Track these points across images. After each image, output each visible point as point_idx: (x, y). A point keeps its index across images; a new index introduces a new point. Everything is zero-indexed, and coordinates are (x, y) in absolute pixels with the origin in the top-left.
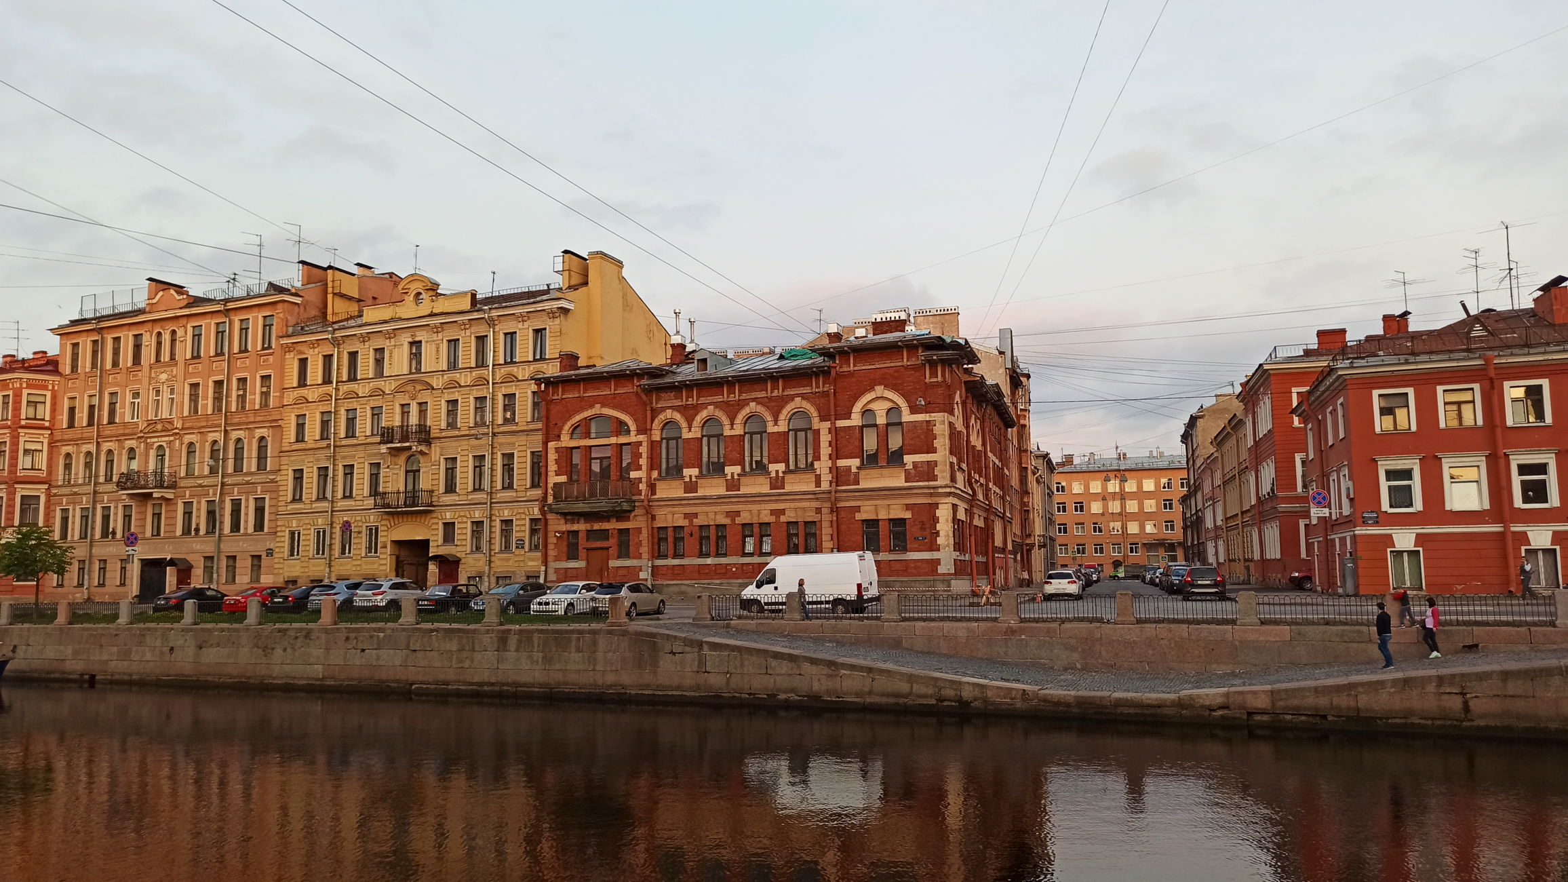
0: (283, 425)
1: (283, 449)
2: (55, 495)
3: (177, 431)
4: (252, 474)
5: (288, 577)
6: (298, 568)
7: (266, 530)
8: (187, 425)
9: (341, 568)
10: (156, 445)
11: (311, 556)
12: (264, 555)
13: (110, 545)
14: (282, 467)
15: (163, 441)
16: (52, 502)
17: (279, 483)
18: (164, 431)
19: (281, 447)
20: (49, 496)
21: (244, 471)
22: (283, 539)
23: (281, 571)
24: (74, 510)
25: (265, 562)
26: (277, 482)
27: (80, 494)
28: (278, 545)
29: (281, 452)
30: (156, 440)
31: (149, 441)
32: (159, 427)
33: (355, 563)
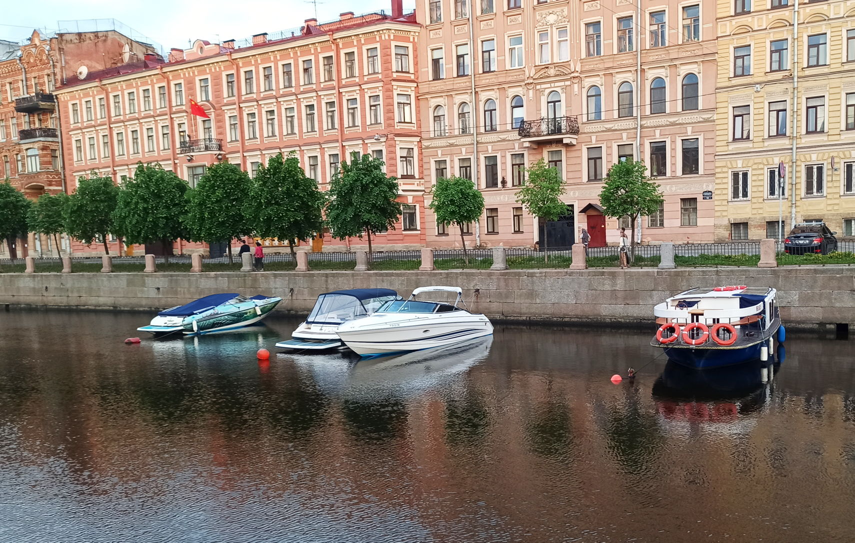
0: (718, 60)
1: (719, 85)
2: (427, 148)
3: (576, 74)
4: (677, 114)
5: (735, 219)
6: (748, 210)
7: (701, 170)
8: (587, 68)
9: (810, 208)
10: (547, 91)
11: (766, 198)
12: (700, 198)
13: (501, 194)
14: (719, 105)
15: (558, 86)
16: (424, 154)
17: (717, 122)
18: (558, 75)
19: (716, 82)
20: (420, 148)
21: (668, 111)
22: (725, 181)
23: (725, 214)
24: (452, 161)
25: (701, 204)
26: (714, 121)
27: (457, 145)
28: (718, 187)
29: (716, 89)
30: (548, 85)
31: (538, 87)
32: (552, 72)
33: (829, 202)
